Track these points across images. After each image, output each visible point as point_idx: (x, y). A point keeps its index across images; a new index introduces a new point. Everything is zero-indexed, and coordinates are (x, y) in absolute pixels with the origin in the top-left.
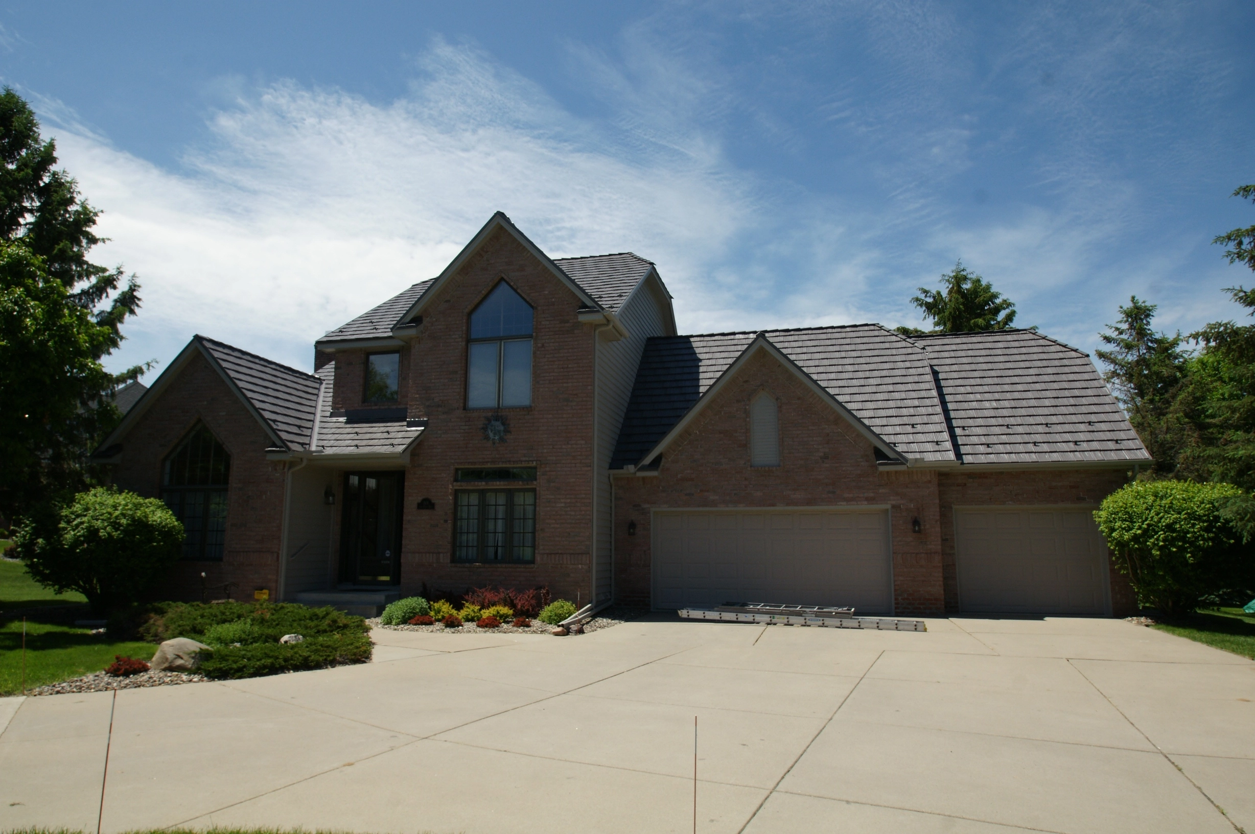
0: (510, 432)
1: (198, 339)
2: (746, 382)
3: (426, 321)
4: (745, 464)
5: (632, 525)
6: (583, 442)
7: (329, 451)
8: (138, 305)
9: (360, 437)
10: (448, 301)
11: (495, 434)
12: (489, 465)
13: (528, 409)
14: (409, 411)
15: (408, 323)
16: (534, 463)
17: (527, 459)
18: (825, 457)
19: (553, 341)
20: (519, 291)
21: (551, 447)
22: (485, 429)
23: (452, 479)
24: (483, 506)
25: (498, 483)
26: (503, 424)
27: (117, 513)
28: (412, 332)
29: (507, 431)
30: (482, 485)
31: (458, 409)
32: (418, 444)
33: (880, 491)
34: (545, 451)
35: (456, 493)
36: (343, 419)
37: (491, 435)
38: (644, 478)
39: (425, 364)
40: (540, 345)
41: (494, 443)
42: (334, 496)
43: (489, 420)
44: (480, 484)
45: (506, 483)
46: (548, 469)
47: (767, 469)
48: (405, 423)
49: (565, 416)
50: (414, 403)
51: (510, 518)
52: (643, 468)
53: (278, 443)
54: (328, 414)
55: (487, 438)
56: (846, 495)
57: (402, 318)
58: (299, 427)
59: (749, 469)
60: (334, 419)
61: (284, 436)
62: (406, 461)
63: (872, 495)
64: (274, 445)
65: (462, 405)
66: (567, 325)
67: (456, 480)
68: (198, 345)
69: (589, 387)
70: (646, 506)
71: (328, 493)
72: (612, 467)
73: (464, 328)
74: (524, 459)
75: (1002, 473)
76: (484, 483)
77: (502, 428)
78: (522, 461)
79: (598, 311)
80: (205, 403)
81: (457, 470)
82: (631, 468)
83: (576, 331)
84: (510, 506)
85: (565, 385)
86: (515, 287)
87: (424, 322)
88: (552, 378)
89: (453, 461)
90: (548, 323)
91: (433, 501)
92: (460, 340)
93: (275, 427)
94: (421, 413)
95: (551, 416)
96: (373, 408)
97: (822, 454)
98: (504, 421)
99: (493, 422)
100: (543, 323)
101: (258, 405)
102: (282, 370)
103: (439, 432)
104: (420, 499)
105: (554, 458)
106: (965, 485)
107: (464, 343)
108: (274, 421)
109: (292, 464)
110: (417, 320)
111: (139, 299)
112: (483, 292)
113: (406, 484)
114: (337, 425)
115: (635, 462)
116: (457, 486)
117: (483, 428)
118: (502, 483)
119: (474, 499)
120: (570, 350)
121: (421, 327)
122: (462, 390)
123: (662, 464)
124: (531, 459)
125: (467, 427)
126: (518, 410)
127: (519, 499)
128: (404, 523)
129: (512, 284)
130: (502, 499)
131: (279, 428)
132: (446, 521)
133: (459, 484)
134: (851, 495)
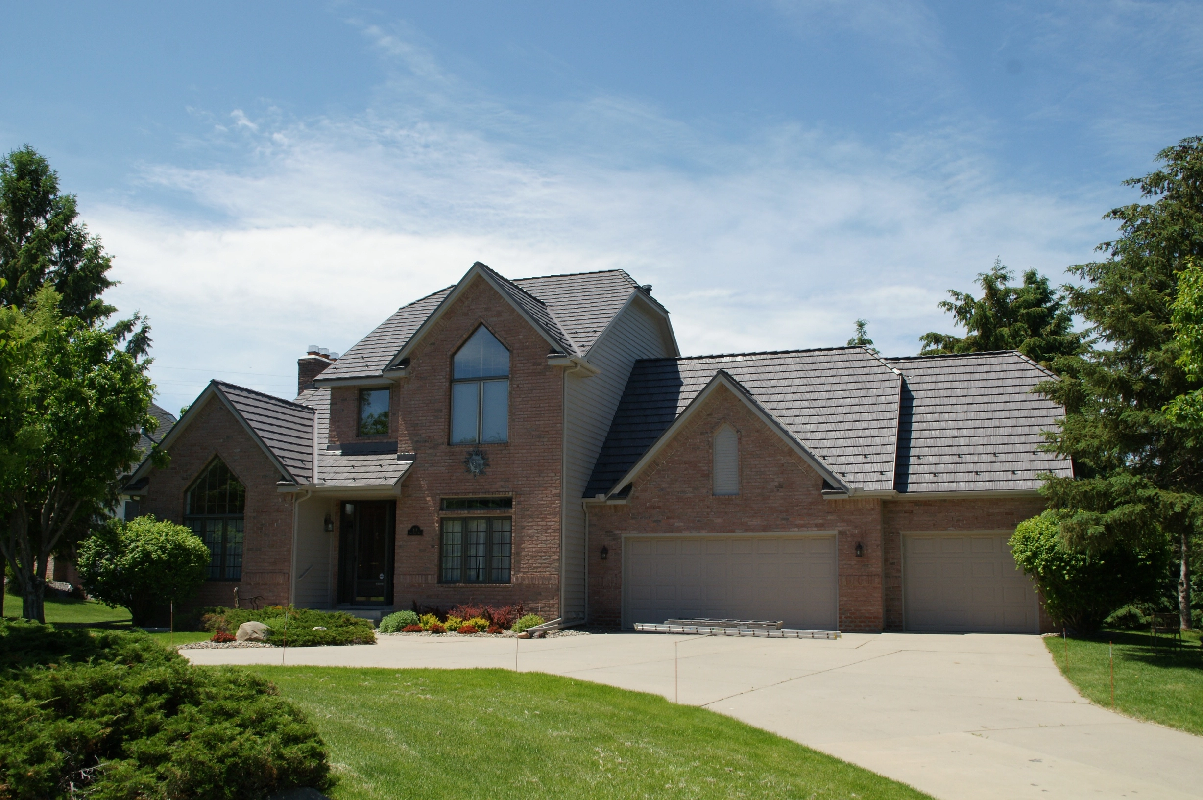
0: (488, 465)
1: (214, 383)
2: (709, 415)
3: (413, 363)
4: (708, 492)
5: (605, 550)
6: (553, 475)
7: (330, 484)
8: (149, 345)
9: (356, 470)
10: (433, 344)
11: (476, 467)
12: (470, 496)
13: (505, 445)
14: (399, 446)
15: (397, 365)
16: (511, 493)
17: (504, 490)
18: (780, 486)
19: (527, 382)
20: (496, 335)
21: (525, 479)
22: (467, 462)
23: (438, 508)
24: (466, 532)
25: (478, 512)
26: (483, 458)
27: (163, 538)
28: (401, 374)
29: (486, 465)
30: (464, 513)
31: (443, 444)
32: (408, 477)
33: (829, 518)
34: (520, 482)
35: (442, 521)
36: (339, 452)
37: (472, 468)
38: (615, 506)
39: (413, 402)
40: (515, 386)
41: (475, 476)
42: (332, 523)
43: (470, 454)
44: (463, 512)
45: (486, 512)
46: (522, 499)
47: (727, 497)
48: (395, 456)
49: (537, 451)
50: (403, 439)
51: (489, 544)
52: (613, 497)
53: (287, 477)
54: (325, 447)
55: (468, 471)
56: (798, 522)
57: (392, 361)
58: (302, 461)
59: (711, 497)
60: (331, 452)
61: (292, 471)
62: (397, 492)
63: (821, 521)
64: (284, 479)
65: (446, 441)
66: (539, 367)
67: (442, 509)
68: (213, 388)
69: (559, 425)
70: (617, 532)
71: (327, 521)
72: (585, 496)
73: (448, 369)
74: (501, 490)
75: (945, 501)
76: (466, 512)
77: (482, 462)
78: (499, 492)
79: (565, 356)
80: (222, 441)
81: (442, 499)
82: (601, 497)
83: (547, 373)
84: (490, 532)
85: (537, 423)
86: (493, 331)
87: (412, 363)
88: (526, 416)
89: (438, 492)
90: (522, 365)
91: (421, 528)
92: (444, 380)
93: (284, 463)
94: (410, 448)
95: (525, 451)
96: (367, 441)
97: (776, 483)
98: (483, 455)
99: (474, 457)
100: (518, 365)
101: (269, 443)
102: (281, 404)
103: (426, 465)
104: (410, 526)
105: (528, 489)
106: (912, 512)
107: (447, 384)
108: (283, 457)
109: (298, 496)
110: (405, 362)
111: (151, 340)
112: (464, 336)
113: (397, 512)
114: (334, 458)
115: (606, 490)
116: (443, 514)
117: (465, 462)
118: (482, 512)
119: (458, 527)
120: (542, 391)
121: (409, 368)
122: (447, 427)
123: (632, 492)
124: (507, 490)
125: (451, 461)
126: (496, 445)
127: (497, 525)
128: (396, 547)
129: (490, 329)
130: (483, 526)
131: (287, 464)
132: (433, 546)
133: (444, 512)
134: (802, 522)
